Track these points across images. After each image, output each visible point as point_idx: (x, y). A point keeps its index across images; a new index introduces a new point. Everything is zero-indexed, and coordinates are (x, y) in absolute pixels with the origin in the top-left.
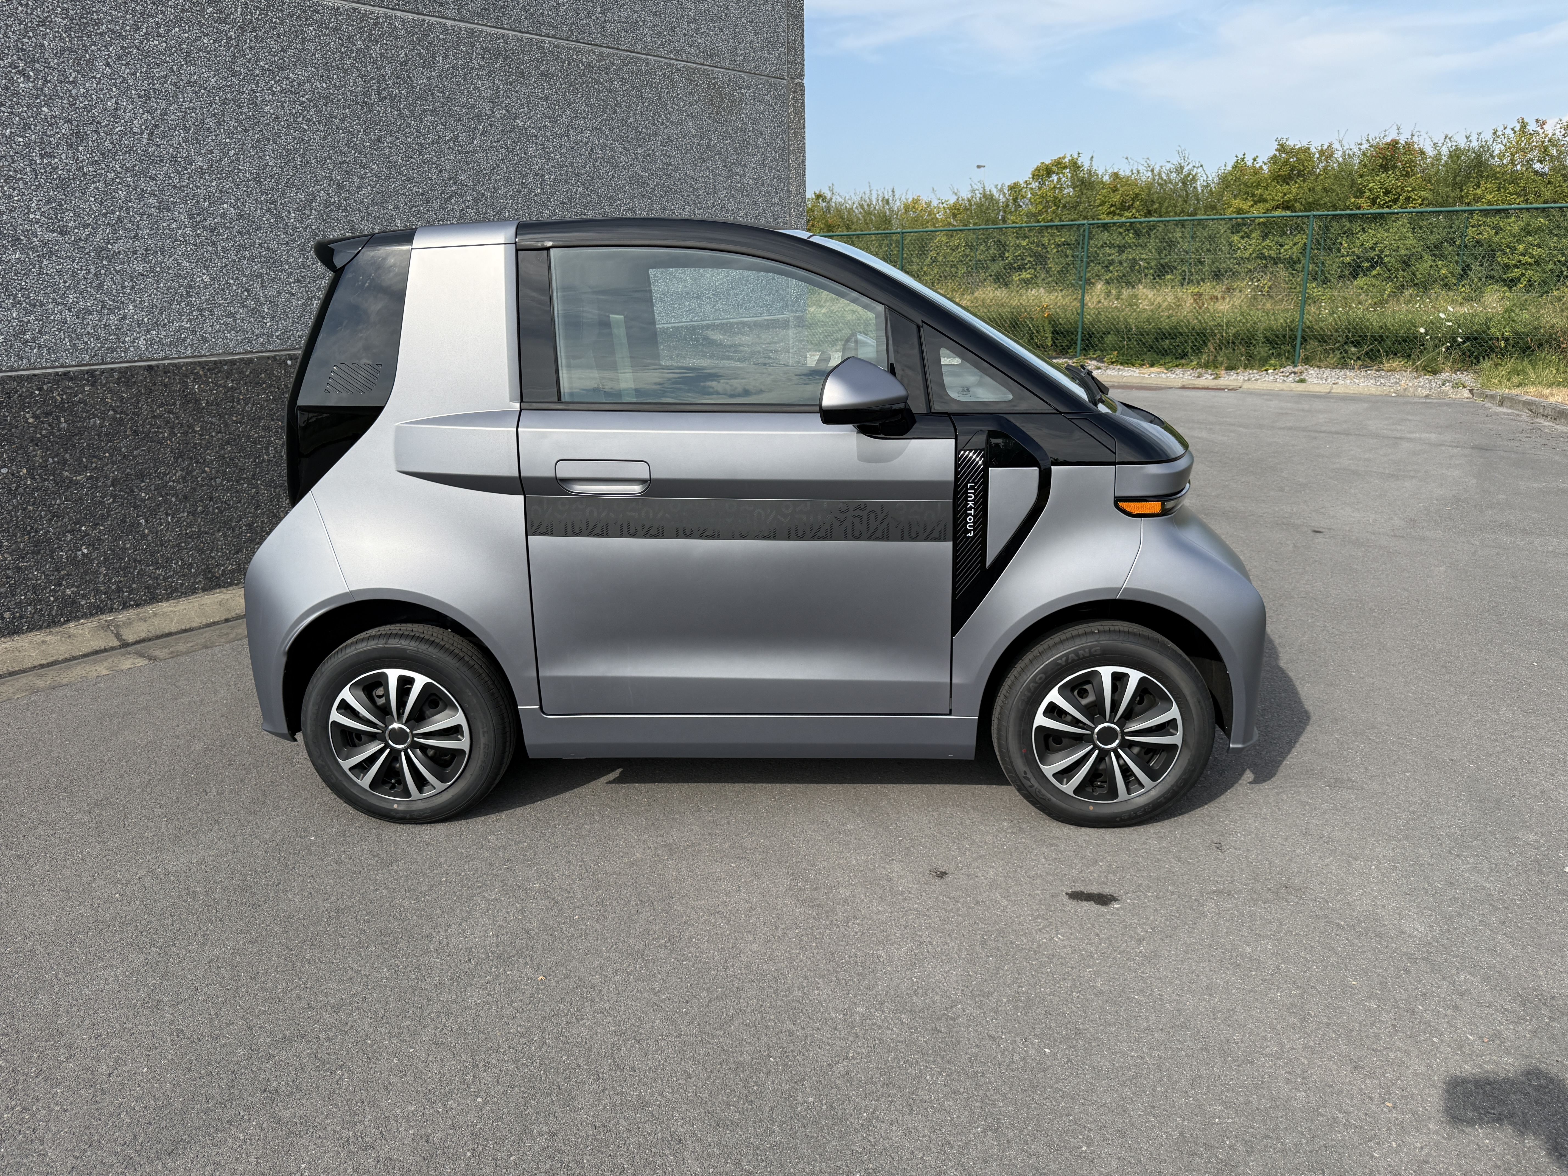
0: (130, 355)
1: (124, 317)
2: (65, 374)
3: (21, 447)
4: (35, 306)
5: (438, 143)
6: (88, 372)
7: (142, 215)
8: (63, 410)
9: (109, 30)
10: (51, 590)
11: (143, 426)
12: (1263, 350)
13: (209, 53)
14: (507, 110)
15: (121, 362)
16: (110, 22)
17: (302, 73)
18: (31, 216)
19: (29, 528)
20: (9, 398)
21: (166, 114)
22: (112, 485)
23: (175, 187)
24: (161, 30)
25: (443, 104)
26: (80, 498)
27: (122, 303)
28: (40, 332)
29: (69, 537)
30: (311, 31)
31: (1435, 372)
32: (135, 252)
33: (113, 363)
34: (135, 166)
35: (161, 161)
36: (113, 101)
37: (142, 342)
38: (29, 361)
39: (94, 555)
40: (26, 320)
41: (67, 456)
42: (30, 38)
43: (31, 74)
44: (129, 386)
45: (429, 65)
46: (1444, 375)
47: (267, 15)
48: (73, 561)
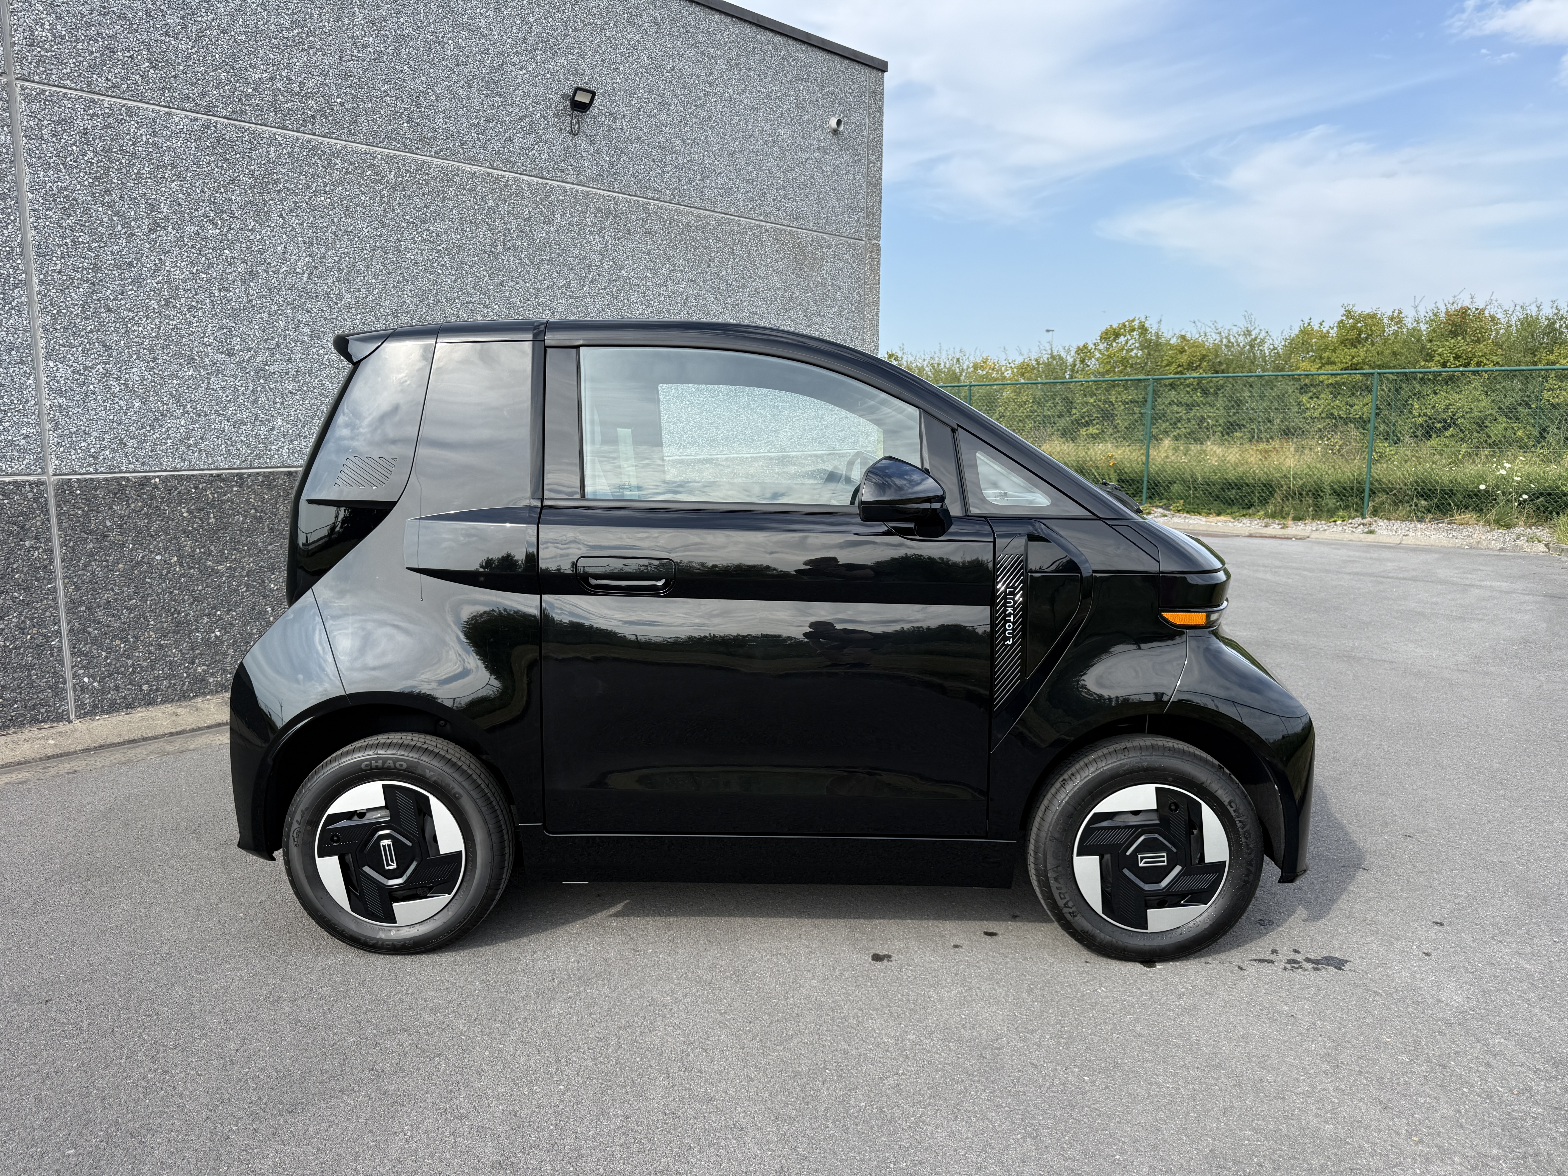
0: (274, 462)
1: (273, 429)
2: (219, 475)
3: (175, 538)
4: (200, 416)
5: (552, 288)
6: (237, 474)
7: (296, 341)
8: (213, 507)
9: (285, 187)
10: (185, 667)
11: (279, 525)
12: (1331, 502)
13: (364, 208)
14: (614, 262)
15: (266, 468)
16: (286, 181)
17: (441, 226)
18: (206, 340)
19: (173, 610)
20: (170, 494)
21: (324, 257)
22: (247, 575)
23: (326, 319)
24: (327, 189)
25: (559, 254)
26: (219, 586)
27: (272, 416)
28: (202, 438)
29: (206, 620)
30: (451, 192)
31: (1508, 526)
32: (287, 373)
33: (259, 468)
34: (294, 300)
35: (317, 296)
36: (282, 246)
37: (285, 450)
38: (190, 463)
39: (225, 637)
40: (191, 427)
41: (212, 548)
42: (221, 193)
43: (219, 222)
44: (270, 488)
45: (549, 222)
46: (1518, 530)
47: (416, 177)
48: (206, 641)
